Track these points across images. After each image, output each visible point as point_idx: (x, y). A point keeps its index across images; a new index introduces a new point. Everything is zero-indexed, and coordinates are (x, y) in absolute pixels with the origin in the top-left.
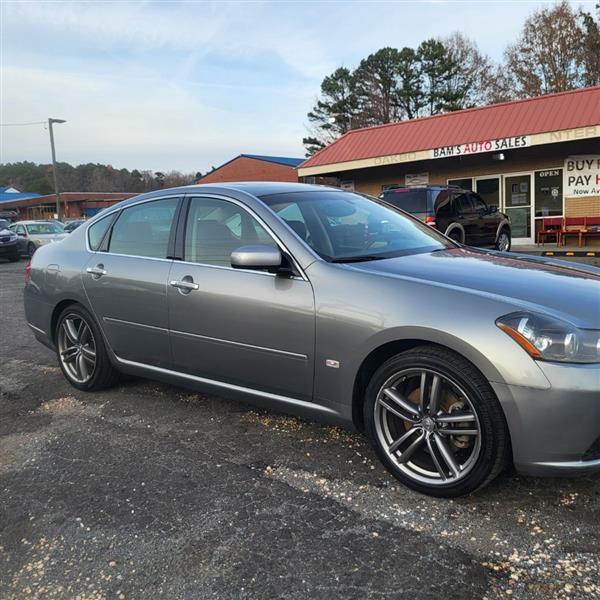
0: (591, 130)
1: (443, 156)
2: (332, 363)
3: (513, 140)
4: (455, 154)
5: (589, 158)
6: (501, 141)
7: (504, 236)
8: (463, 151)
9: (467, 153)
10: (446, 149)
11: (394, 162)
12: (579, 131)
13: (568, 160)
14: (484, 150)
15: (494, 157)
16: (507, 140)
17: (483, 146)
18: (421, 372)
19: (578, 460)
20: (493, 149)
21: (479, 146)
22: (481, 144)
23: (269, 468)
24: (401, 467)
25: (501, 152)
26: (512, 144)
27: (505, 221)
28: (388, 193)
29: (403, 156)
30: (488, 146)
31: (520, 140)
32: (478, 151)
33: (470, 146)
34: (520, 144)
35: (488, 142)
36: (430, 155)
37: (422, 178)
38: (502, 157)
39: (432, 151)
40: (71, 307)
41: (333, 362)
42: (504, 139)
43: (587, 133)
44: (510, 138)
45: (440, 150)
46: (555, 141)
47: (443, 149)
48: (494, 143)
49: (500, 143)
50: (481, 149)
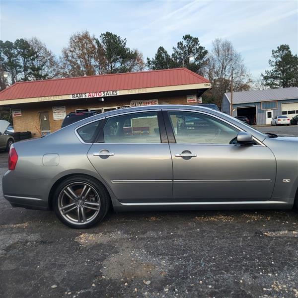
0: (144, 90)
1: (77, 98)
3: (111, 92)
4: (84, 97)
5: (140, 102)
8: (88, 96)
9: (90, 97)
10: (79, 95)
11: (50, 100)
12: (140, 90)
13: (132, 102)
14: (98, 96)
15: (100, 100)
16: (109, 92)
17: (97, 94)
20: (101, 96)
21: (95, 94)
26: (111, 94)
29: (55, 97)
30: (100, 94)
31: (115, 92)
32: (95, 96)
33: (91, 94)
34: (115, 94)
35: (100, 92)
36: (70, 97)
37: (62, 109)
38: (103, 100)
39: (72, 95)
40: (73, 179)
41: (287, 180)
42: (107, 91)
44: (110, 91)
45: (75, 95)
46: (130, 93)
47: (77, 94)
48: (102, 93)
49: (106, 93)
50: (96, 96)
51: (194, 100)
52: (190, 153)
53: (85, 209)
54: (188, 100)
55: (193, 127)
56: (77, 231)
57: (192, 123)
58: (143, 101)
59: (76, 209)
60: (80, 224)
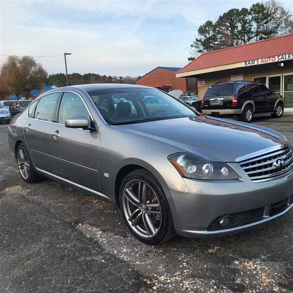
1: (249, 65)
2: (106, 175)
3: (287, 55)
4: (256, 64)
6: (281, 56)
7: (279, 107)
8: (260, 62)
9: (262, 63)
10: (251, 62)
14: (271, 62)
15: (278, 65)
16: (284, 56)
17: (271, 59)
18: (138, 181)
19: (204, 230)
20: (276, 61)
21: (268, 59)
22: (270, 58)
23: (80, 224)
24: (133, 228)
25: (281, 62)
26: (286, 58)
27: (281, 99)
28: (214, 85)
29: (228, 66)
30: (274, 59)
31: (291, 55)
32: (268, 62)
33: (264, 59)
34: (291, 57)
35: (274, 57)
36: (243, 65)
37: (239, 77)
38: (282, 65)
39: (244, 63)
40: (21, 144)
42: (282, 55)
44: (285, 54)
47: (249, 61)
48: (276, 57)
49: (280, 57)
52: (58, 133)
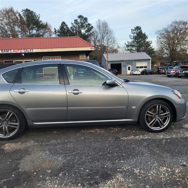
0: (52, 49)
1: (5, 53)
3: (29, 50)
4: (10, 52)
5: (49, 57)
8: (12, 51)
9: (14, 52)
10: (6, 51)
12: (49, 49)
13: (44, 57)
16: (27, 50)
17: (19, 51)
20: (23, 52)
24: (151, 128)
26: (29, 51)
30: (21, 51)
31: (32, 50)
33: (15, 50)
34: (32, 51)
35: (21, 49)
38: (23, 55)
39: (1, 51)
41: (134, 107)
43: (51, 50)
45: (4, 51)
46: (42, 51)
48: (23, 50)
49: (25, 50)
50: (19, 52)
51: (84, 58)
52: (78, 91)
53: (8, 127)
54: (80, 57)
55: (83, 74)
56: (3, 142)
57: (83, 72)
58: (51, 57)
59: (2, 127)
60: (5, 137)
